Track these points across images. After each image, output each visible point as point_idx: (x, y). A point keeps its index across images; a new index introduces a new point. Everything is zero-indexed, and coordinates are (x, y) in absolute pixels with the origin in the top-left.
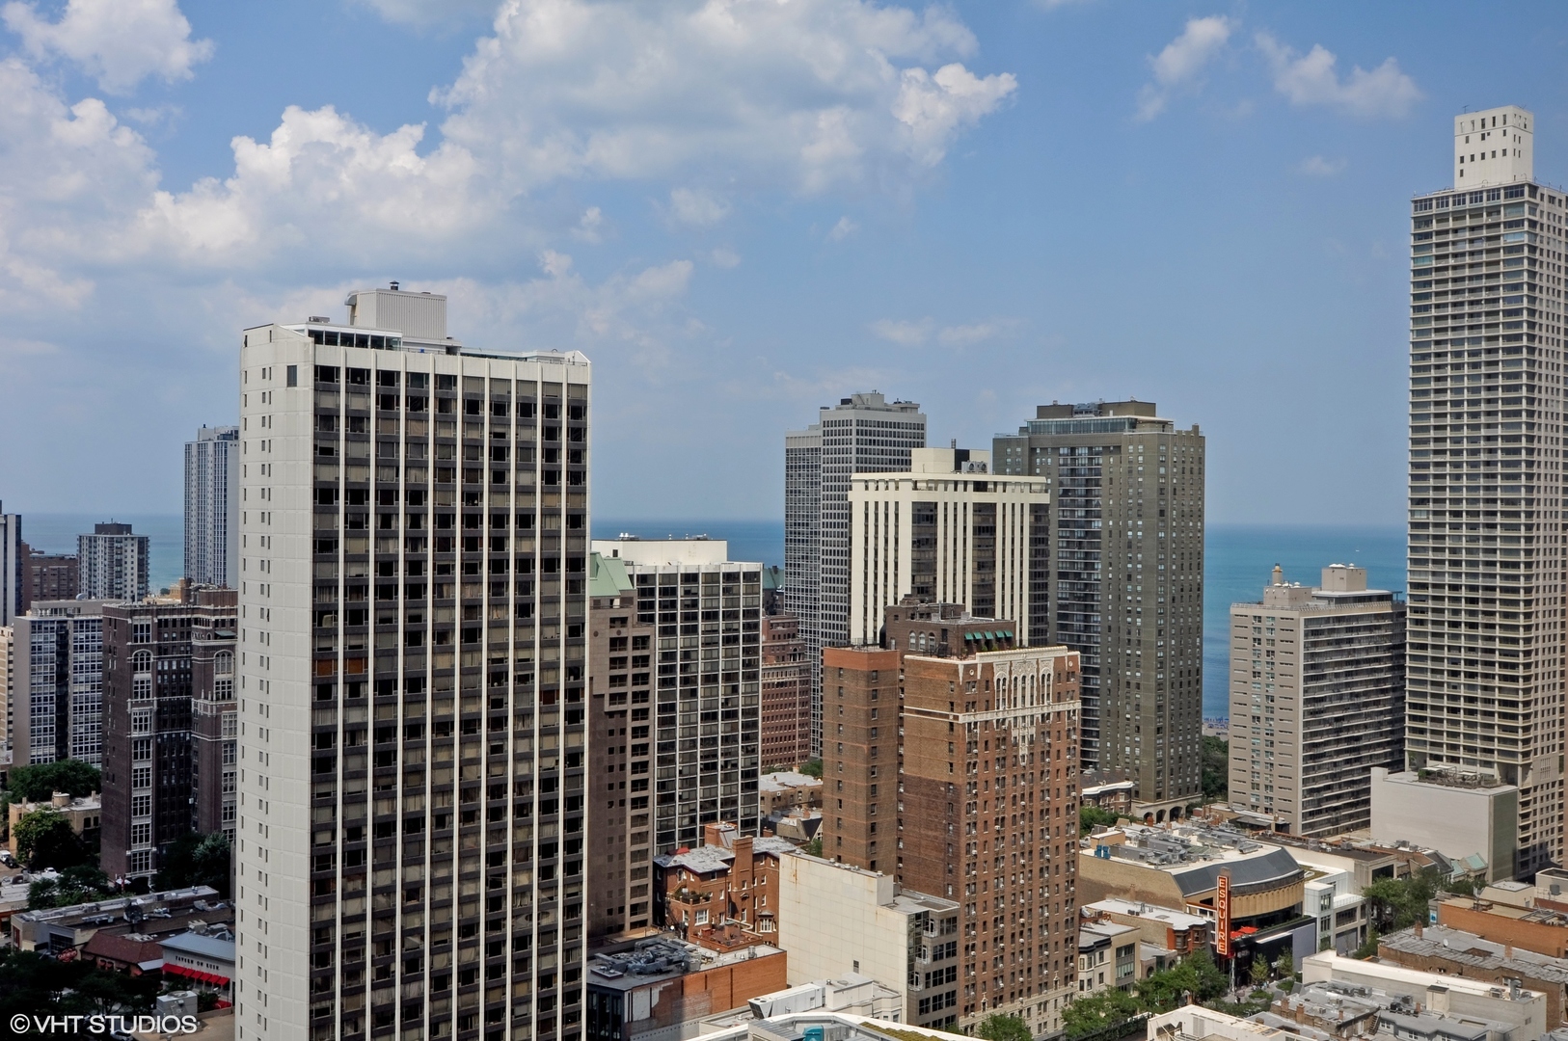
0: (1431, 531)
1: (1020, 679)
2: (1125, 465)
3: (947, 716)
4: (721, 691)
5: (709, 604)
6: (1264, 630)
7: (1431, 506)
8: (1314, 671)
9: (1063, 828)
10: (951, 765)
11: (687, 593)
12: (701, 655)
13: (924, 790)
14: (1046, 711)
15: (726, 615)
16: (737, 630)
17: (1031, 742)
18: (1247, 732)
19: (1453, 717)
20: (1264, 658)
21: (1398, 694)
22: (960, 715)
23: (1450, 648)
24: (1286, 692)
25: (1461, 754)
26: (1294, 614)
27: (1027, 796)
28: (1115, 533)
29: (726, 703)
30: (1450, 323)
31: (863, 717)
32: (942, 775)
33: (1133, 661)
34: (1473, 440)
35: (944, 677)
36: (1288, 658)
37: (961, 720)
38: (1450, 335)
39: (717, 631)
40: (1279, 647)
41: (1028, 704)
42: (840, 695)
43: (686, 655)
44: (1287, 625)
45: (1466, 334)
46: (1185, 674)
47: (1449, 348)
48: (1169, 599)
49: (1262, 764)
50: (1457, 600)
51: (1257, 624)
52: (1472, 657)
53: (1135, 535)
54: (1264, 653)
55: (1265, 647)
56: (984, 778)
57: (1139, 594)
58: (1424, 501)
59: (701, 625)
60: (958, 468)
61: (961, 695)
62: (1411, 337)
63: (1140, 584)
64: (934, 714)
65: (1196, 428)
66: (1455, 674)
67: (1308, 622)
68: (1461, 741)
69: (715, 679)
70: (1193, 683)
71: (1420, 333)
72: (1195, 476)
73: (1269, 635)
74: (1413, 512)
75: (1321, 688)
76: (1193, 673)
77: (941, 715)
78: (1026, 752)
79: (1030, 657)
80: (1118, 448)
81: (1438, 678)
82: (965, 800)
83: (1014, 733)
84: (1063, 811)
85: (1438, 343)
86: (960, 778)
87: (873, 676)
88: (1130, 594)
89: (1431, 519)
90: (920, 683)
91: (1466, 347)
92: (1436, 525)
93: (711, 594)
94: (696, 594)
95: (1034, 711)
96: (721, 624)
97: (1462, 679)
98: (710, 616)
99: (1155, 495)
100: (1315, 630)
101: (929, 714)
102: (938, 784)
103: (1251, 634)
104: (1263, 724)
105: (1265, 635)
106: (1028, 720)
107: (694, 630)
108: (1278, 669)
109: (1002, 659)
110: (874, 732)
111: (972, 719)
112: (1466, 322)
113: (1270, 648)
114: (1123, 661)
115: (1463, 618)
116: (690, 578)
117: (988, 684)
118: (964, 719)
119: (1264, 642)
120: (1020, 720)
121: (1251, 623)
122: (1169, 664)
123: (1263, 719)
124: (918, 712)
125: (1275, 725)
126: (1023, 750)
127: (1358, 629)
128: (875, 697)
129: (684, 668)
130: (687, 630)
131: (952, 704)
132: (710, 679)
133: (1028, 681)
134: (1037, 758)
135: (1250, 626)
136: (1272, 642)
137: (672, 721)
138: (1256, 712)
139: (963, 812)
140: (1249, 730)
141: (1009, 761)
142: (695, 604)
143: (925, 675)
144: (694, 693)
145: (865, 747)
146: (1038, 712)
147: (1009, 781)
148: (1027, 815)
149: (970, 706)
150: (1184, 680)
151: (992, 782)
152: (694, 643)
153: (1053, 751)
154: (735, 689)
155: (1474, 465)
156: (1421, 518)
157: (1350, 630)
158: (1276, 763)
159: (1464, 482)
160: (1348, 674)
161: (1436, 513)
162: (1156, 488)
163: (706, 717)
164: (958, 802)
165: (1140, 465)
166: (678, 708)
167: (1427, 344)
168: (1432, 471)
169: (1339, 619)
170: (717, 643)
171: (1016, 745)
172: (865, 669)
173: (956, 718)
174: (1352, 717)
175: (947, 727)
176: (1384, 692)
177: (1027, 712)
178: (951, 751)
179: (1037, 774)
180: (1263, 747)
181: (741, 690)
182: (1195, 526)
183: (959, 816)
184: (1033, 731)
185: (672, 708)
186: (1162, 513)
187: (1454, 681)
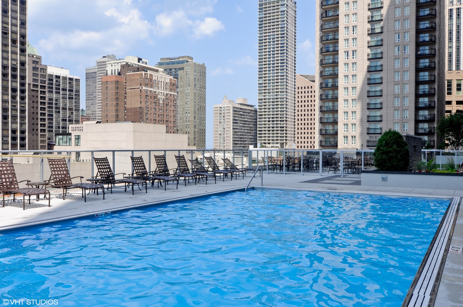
0: (263, 85)
1: (160, 82)
2: (185, 72)
3: (139, 88)
4: (68, 113)
5: (64, 86)
6: (222, 111)
7: (263, 79)
8: (235, 122)
9: (172, 127)
10: (141, 102)
11: (57, 81)
12: (61, 101)
13: (133, 111)
14: (167, 92)
15: (70, 90)
16: (73, 96)
17: (163, 100)
18: (218, 138)
19: (269, 132)
20: (222, 118)
21: (255, 132)
22: (143, 87)
23: (268, 115)
24: (228, 126)
25: (271, 141)
26: (230, 105)
27: (162, 115)
28: (182, 92)
29: (69, 117)
30: (268, 31)
31: (114, 94)
32: (138, 105)
33: (188, 126)
34: (273, 61)
35: (139, 77)
36: (228, 117)
37: (143, 89)
38: (268, 34)
39: (66, 95)
40: (226, 114)
41: (162, 89)
42: (107, 89)
43: (56, 100)
44: (228, 108)
45: (272, 34)
46: (201, 130)
47: (267, 37)
48: (197, 109)
49: (222, 146)
50: (270, 102)
51: (221, 109)
52: (273, 116)
53: (188, 91)
54: (222, 117)
55: (222, 115)
56: (150, 107)
57: (189, 107)
58: (262, 78)
59: (61, 92)
60: (139, 62)
61: (144, 81)
62: (259, 35)
63: (189, 105)
64: (136, 88)
65: (204, 64)
66: (269, 121)
67: (233, 107)
68: (271, 138)
69: (66, 109)
70: (203, 133)
71: (260, 34)
72: (204, 77)
73: (224, 112)
74: (259, 80)
75: (237, 126)
76: (203, 130)
77: (138, 88)
78: (162, 103)
79: (163, 76)
80: (183, 68)
81: (265, 123)
82: (145, 112)
83: (159, 96)
84: (172, 122)
85: (265, 36)
86: (143, 105)
87: (117, 82)
88: (186, 108)
89: (264, 82)
90: (131, 80)
91: (272, 37)
92: (265, 83)
93: (64, 83)
94: (60, 82)
95: (164, 92)
96: (68, 93)
97: (271, 122)
98: (64, 90)
99: (193, 80)
100: (236, 110)
101: (134, 89)
102: (136, 108)
103: (219, 112)
104: (222, 136)
105: (223, 112)
106: (162, 94)
107: (59, 93)
108: (226, 120)
109: (155, 74)
110: (117, 99)
111: (147, 89)
112: (272, 30)
113: (224, 115)
114: (185, 126)
115: (271, 107)
116: (58, 77)
117: (151, 80)
118: (144, 88)
119: (222, 114)
120: (160, 93)
121: (218, 109)
122: (197, 127)
123: (222, 134)
124: (131, 89)
125: (226, 136)
126: (161, 102)
127: (246, 112)
128: (117, 89)
129: (56, 104)
130: (57, 93)
131: (141, 84)
132: (64, 109)
133: (162, 82)
134: (165, 105)
135: (219, 110)
136: (224, 113)
137: (52, 119)
138: (220, 133)
139: (145, 115)
140: (219, 138)
141: (157, 104)
142: (59, 85)
143: (133, 78)
144: (59, 112)
145: (115, 103)
146: (165, 92)
147: (157, 109)
148: (162, 121)
149: (146, 85)
150: (201, 132)
151: (153, 109)
152: (59, 97)
153: (169, 105)
154: (72, 113)
155: (273, 67)
156: (261, 82)
157: (244, 112)
158: (225, 146)
159: (271, 72)
160: (243, 124)
161: (264, 80)
162: (193, 78)
163: (63, 120)
164: (143, 112)
165: (189, 72)
166: (54, 116)
167: (262, 37)
168: (264, 69)
169: (241, 109)
170: (66, 98)
171: (159, 100)
172: (115, 80)
173: (142, 88)
174: (244, 135)
175: (140, 91)
176: (252, 130)
177: (162, 91)
178: (141, 98)
179: (165, 110)
180: (222, 142)
181: (74, 114)
182: (204, 91)
183: (143, 116)
184: (164, 97)
185: (52, 115)
186: (195, 85)
187: (269, 123)
